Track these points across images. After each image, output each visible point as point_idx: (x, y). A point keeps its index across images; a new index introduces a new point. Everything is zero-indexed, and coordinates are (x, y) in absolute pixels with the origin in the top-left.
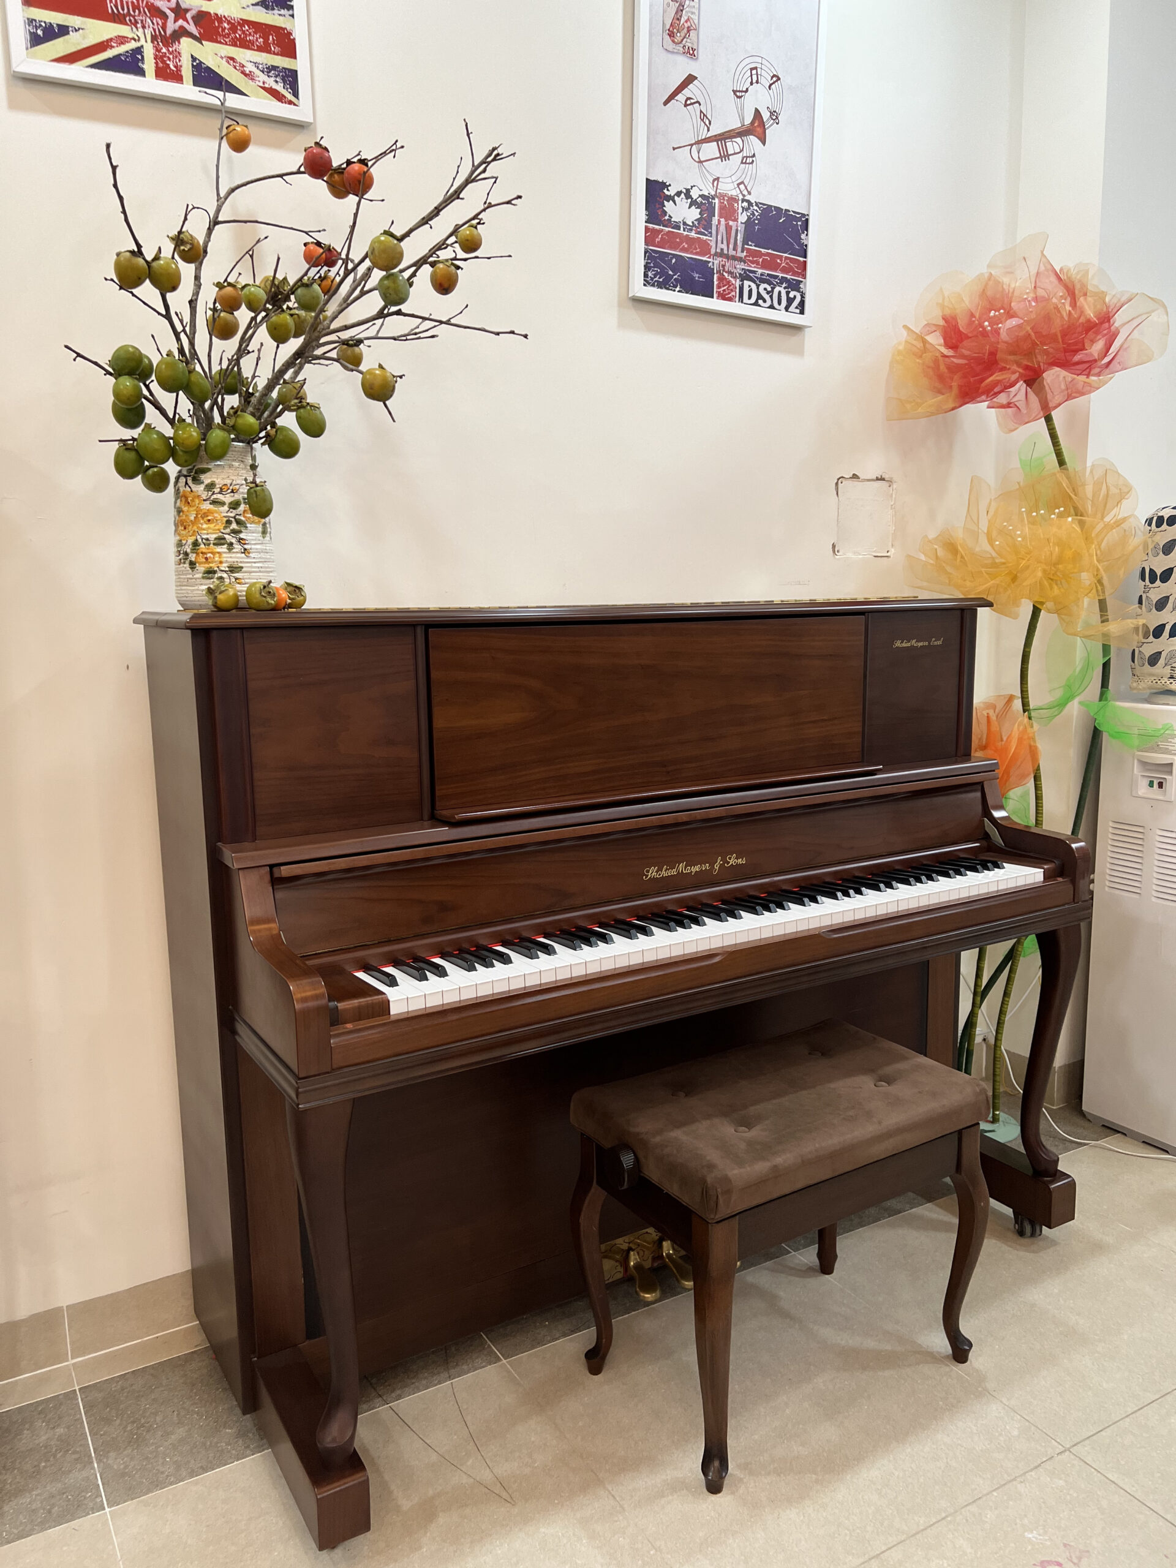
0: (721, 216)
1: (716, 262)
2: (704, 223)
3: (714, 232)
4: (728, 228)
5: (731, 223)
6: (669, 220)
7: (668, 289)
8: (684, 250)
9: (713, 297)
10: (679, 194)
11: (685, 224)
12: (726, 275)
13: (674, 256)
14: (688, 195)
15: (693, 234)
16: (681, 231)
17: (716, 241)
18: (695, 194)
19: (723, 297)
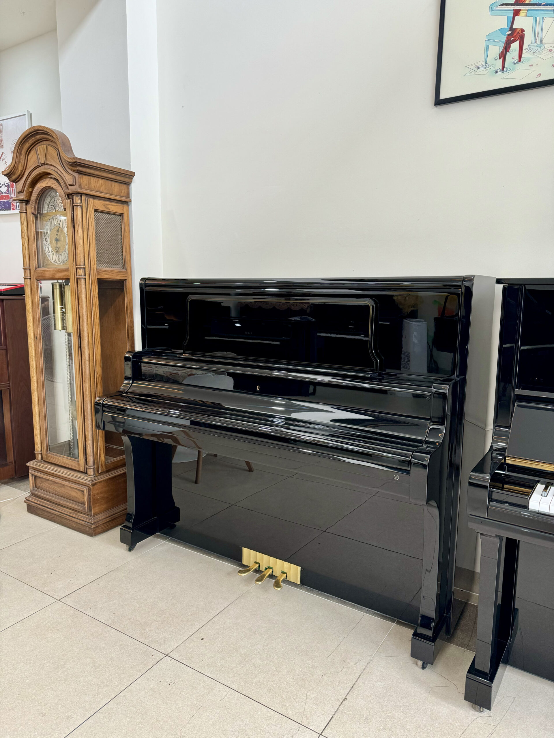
0: (11, 187)
1: (11, 200)
2: (8, 191)
3: (10, 192)
4: (13, 190)
5: (13, 188)
6: (1, 193)
7: (2, 211)
8: (5, 199)
9: (11, 210)
10: (2, 185)
11: (4, 192)
12: (13, 203)
13: (3, 201)
14: (4, 185)
15: (6, 194)
16: (4, 195)
17: (11, 195)
18: (5, 184)
19: (13, 209)
